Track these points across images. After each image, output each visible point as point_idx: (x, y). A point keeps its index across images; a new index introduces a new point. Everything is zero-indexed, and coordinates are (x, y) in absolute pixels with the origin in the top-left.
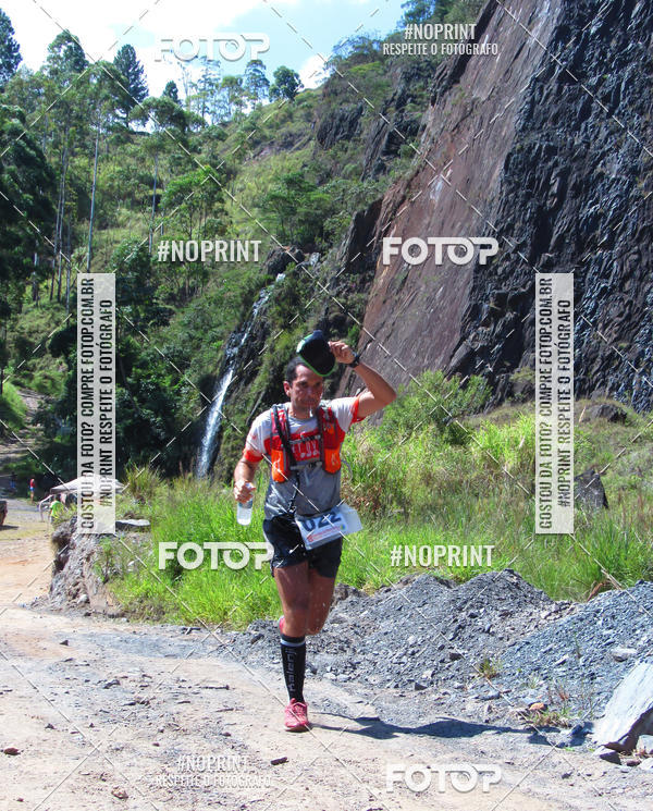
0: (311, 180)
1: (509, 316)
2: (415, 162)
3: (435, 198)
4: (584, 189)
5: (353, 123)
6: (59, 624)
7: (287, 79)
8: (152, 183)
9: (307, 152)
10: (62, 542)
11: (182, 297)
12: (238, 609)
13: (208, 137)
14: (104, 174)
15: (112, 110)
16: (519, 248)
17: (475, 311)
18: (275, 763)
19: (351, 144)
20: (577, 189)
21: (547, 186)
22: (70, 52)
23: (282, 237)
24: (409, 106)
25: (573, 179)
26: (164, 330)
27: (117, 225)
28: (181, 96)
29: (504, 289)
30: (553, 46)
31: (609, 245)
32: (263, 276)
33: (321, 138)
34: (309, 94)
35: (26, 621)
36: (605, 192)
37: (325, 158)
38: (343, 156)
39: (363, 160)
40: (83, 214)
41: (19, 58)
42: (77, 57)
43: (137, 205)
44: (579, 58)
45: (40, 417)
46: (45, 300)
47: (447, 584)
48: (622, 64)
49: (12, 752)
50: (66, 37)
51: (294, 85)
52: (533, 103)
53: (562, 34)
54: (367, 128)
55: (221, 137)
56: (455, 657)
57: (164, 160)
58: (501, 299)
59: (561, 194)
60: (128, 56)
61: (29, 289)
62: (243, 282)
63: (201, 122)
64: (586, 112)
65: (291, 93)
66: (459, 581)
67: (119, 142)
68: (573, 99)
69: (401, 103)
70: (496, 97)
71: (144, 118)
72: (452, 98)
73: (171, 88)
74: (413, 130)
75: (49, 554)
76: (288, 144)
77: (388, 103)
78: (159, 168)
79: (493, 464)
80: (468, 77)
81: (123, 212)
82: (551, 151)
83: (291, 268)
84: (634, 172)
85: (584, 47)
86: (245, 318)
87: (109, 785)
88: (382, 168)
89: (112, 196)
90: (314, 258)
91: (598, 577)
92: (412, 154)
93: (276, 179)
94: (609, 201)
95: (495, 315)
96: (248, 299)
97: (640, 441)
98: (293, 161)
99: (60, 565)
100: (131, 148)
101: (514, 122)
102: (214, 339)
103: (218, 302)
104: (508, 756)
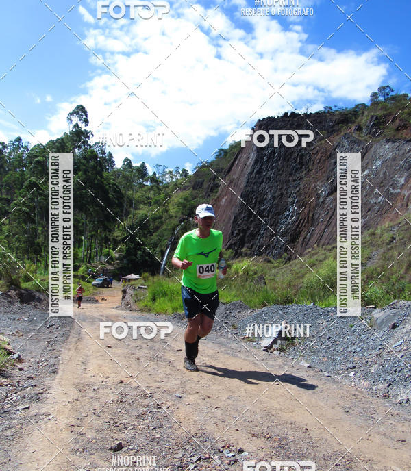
0: (190, 198)
1: (241, 234)
2: (218, 194)
3: (223, 204)
4: (261, 202)
5: (202, 184)
6: (123, 313)
7: (185, 171)
8: (149, 198)
9: (189, 192)
10: (124, 292)
11: (156, 229)
12: (170, 310)
13: (164, 187)
14: (137, 195)
15: (139, 179)
16: (244, 217)
17: (232, 233)
18: (178, 351)
19: (201, 189)
20: (259, 202)
21: (252, 201)
22: (128, 163)
23: (182, 213)
24: (216, 180)
25: (258, 200)
26: (152, 237)
27: (140, 209)
28: (157, 176)
29: (240, 228)
30: (254, 164)
31: (268, 217)
32: (178, 223)
33: (193, 188)
34: (191, 176)
35: (114, 312)
36: (267, 203)
37: (195, 192)
38: (199, 193)
39: (204, 194)
40: (131, 206)
41: (114, 165)
42: (130, 165)
43: (145, 204)
44: (261, 168)
45: (118, 259)
46: (121, 228)
47: (224, 304)
48: (272, 170)
49: (109, 347)
50: (127, 159)
51: (186, 174)
52: (248, 179)
53: (256, 161)
54: (205, 185)
55: (168, 187)
56: (226, 323)
57: (152, 192)
58: (239, 230)
59: (255, 204)
60: (143, 164)
61: (117, 226)
62: (172, 225)
63: (162, 183)
64: (262, 182)
65: (186, 175)
66: (227, 303)
67: (140, 187)
68: (259, 178)
69: (214, 179)
70: (239, 178)
71: (147, 181)
72: (227, 178)
73: (154, 173)
74: (217, 186)
75: (121, 295)
76: (185, 188)
77: (211, 179)
78: (151, 194)
79: (237, 273)
80: (232, 172)
81: (141, 206)
82: (253, 192)
83: (185, 221)
84: (274, 198)
85: (262, 165)
86: (173, 234)
87: (135, 356)
88: (209, 196)
89: (138, 202)
90: (191, 219)
91: (263, 303)
92: (217, 192)
93: (181, 198)
94: (268, 205)
95: (237, 235)
96: (174, 229)
97: (275, 267)
98: (186, 193)
99: (123, 297)
100: (143, 189)
101: (244, 184)
102: (165, 239)
103: (166, 230)
104: (239, 350)
